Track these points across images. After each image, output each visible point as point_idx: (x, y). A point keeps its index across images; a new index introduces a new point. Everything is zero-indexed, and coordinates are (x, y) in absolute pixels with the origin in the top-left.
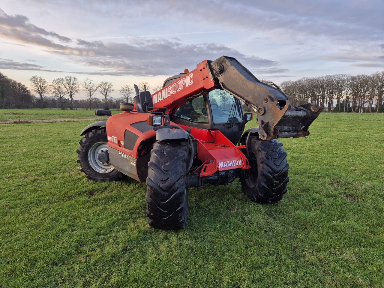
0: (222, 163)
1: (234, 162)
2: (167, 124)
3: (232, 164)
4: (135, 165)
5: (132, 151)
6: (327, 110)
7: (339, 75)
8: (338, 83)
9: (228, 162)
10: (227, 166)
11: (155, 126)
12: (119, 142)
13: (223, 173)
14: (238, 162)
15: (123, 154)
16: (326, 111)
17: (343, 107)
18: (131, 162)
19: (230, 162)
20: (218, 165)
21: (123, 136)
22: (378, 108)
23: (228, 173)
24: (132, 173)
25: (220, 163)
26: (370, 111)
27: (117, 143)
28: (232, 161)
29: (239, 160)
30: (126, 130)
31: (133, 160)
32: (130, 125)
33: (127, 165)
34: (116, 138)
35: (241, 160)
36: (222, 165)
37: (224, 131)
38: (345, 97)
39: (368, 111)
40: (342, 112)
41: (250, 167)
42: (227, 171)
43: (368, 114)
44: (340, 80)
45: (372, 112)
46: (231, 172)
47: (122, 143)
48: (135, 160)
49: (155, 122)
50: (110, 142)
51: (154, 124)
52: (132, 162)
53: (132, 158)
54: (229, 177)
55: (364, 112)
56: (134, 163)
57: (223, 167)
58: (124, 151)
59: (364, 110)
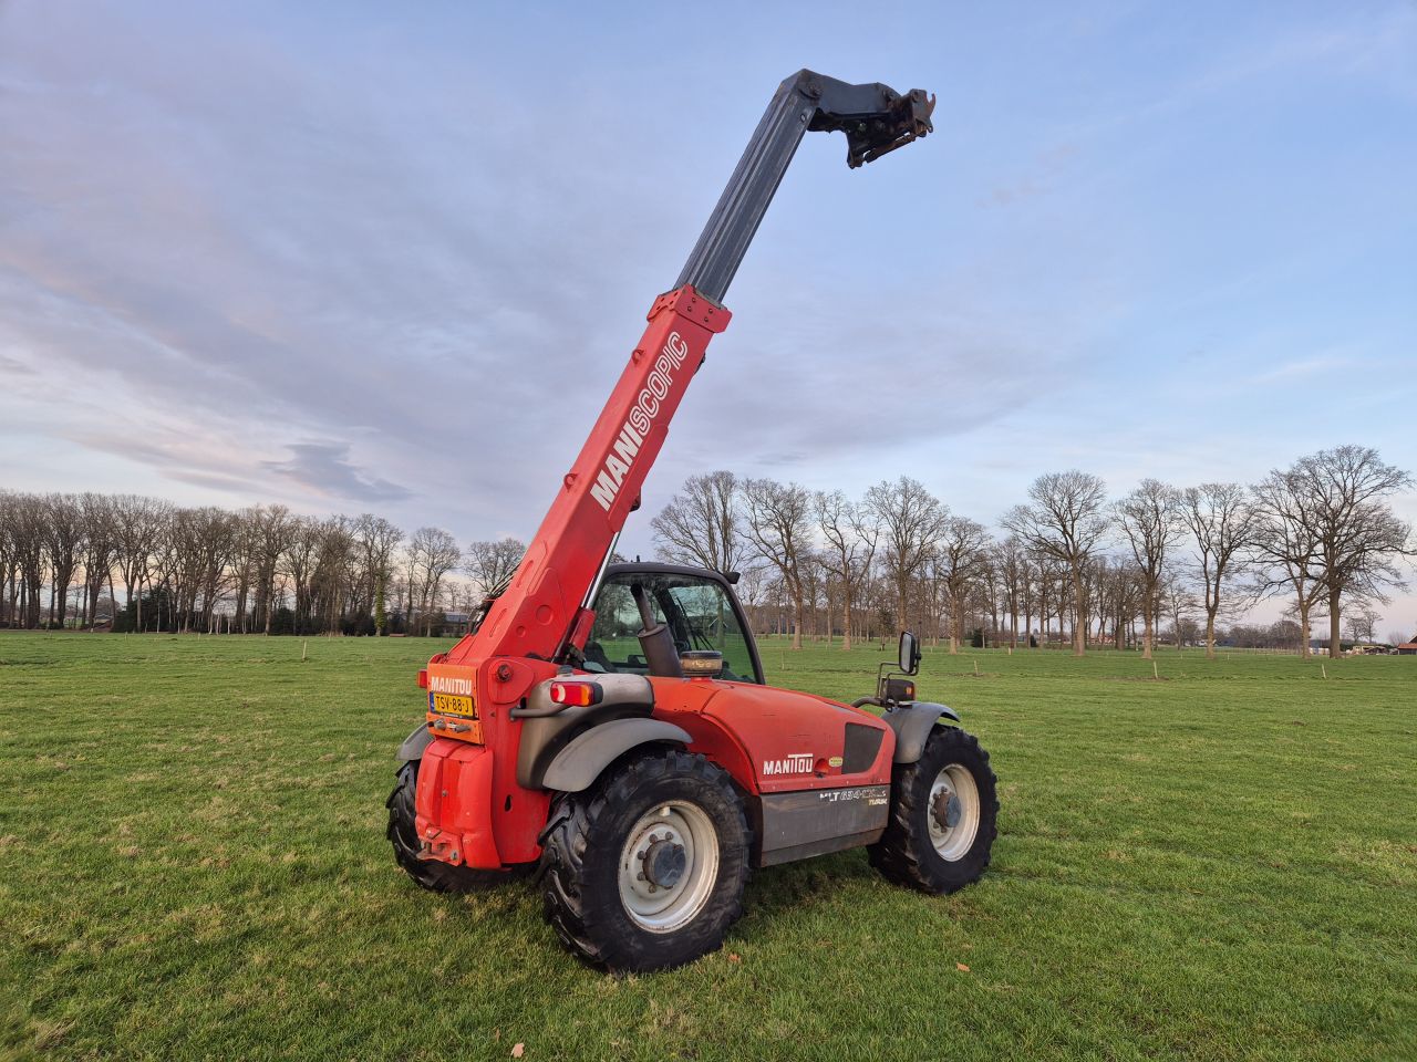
4: (884, 801)
7: (134, 497)
8: (129, 524)
17: (153, 614)
22: (268, 620)
26: (244, 629)
38: (154, 578)
39: (236, 630)
40: (149, 630)
43: (235, 637)
44: (139, 514)
45: (249, 631)
50: (776, 776)
55: (224, 631)
59: (225, 627)
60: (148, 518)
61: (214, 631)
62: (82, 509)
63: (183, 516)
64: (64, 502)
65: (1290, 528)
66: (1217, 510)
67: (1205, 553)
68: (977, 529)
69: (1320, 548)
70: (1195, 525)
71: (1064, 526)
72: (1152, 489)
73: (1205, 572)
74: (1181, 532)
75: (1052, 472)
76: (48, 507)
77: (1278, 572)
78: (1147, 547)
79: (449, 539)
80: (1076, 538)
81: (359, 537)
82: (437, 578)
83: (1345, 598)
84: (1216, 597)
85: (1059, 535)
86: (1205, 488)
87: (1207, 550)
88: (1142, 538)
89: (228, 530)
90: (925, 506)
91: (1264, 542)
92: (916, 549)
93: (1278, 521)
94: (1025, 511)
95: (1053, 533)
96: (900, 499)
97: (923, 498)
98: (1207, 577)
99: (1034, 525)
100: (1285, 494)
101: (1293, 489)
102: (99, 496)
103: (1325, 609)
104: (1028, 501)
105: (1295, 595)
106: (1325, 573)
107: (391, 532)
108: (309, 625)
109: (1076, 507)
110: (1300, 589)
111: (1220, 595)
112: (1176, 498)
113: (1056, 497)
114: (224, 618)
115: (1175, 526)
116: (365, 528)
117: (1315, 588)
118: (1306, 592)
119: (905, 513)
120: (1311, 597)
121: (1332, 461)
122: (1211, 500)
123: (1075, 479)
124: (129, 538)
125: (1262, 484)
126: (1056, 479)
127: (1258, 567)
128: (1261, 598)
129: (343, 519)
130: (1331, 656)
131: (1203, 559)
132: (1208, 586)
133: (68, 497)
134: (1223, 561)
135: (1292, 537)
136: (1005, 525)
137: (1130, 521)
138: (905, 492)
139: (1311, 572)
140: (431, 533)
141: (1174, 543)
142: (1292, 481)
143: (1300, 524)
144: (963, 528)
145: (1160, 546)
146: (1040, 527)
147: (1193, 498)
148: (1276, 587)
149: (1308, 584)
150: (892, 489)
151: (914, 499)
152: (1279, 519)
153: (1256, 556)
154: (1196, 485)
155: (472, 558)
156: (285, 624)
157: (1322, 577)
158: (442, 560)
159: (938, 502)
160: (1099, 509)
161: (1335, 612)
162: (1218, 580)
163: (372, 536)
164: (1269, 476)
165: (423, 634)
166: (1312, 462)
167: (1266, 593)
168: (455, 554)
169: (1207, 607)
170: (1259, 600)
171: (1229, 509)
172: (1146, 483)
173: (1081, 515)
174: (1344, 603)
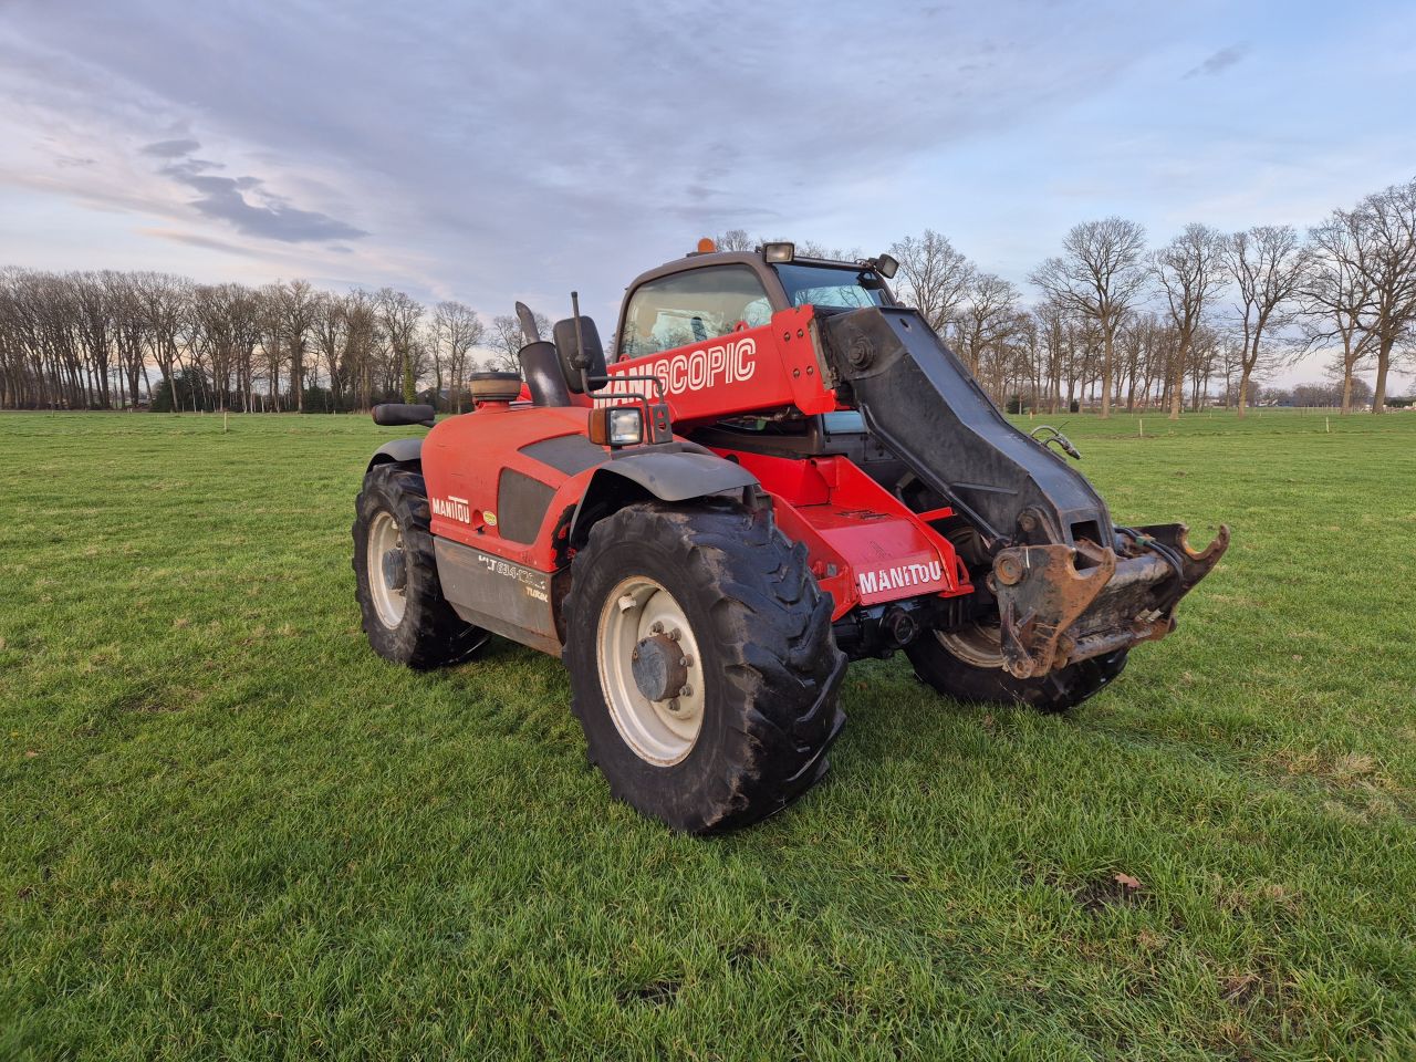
0: (872, 575)
1: (913, 572)
2: (661, 440)
3: (907, 580)
4: (544, 598)
5: (533, 546)
6: (129, 402)
7: (153, 274)
9: (893, 571)
10: (889, 587)
11: (617, 446)
12: (477, 515)
13: (877, 614)
14: (926, 569)
15: (494, 562)
16: (125, 408)
18: (528, 589)
19: (899, 569)
20: (858, 585)
21: (495, 492)
22: (300, 399)
23: (896, 614)
24: (533, 629)
25: (862, 577)
26: (278, 408)
27: (467, 521)
28: (905, 568)
29: (931, 564)
30: (503, 469)
31: (537, 579)
32: (519, 449)
33: (513, 599)
34: (466, 502)
35: (937, 563)
36: (872, 585)
37: (865, 459)
38: (186, 358)
39: (271, 408)
40: (186, 410)
41: (971, 588)
42: (889, 606)
44: (160, 292)
46: (907, 609)
47: (490, 518)
48: (541, 578)
49: (618, 431)
50: (443, 518)
51: (615, 438)
52: (534, 588)
53: (534, 574)
54: (901, 626)
56: (541, 591)
57: (875, 590)
58: (500, 547)
59: (261, 406)
60: (170, 296)
61: (249, 410)
62: (104, 288)
63: (205, 293)
64: (84, 280)
65: (1345, 275)
66: (1266, 256)
67: (1248, 305)
68: (1004, 286)
69: (1375, 296)
70: (1240, 274)
71: (1099, 281)
72: (1197, 236)
73: (1246, 325)
74: (1223, 282)
75: (1089, 221)
76: (70, 287)
77: (1328, 325)
78: (1185, 301)
79: (471, 314)
80: (1110, 293)
81: (380, 312)
82: (463, 355)
83: (1396, 351)
84: (1255, 352)
85: (1092, 289)
86: (1257, 232)
87: (1250, 301)
88: (1181, 290)
89: (251, 308)
90: (951, 263)
91: (1316, 291)
92: (938, 311)
93: (1333, 265)
94: (1059, 264)
95: (1086, 288)
96: (924, 256)
97: (948, 254)
98: (1247, 332)
99: (1065, 280)
100: (1344, 236)
101: (1355, 230)
102: (118, 273)
103: (1375, 362)
104: (1063, 254)
105: (1342, 348)
106: (1376, 323)
107: (412, 308)
108: (341, 403)
109: (1113, 258)
110: (1347, 341)
111: (1259, 350)
112: (1222, 242)
113: (1092, 248)
114: (258, 398)
115: (1217, 276)
116: (385, 303)
117: (1364, 339)
118: (1354, 344)
119: (928, 272)
120: (1357, 350)
121: (1403, 197)
122: (1261, 245)
123: (1114, 227)
124: (154, 319)
125: (1321, 227)
126: (1094, 227)
127: (1307, 319)
128: (1308, 351)
129: (362, 294)
130: (1373, 411)
131: (1244, 312)
132: (1247, 340)
133: (88, 276)
134: (1266, 313)
135: (1346, 284)
136: (1036, 281)
137: (1169, 272)
138: (928, 248)
139: (1363, 323)
140: (452, 308)
141: (1213, 295)
142: (1355, 222)
143: (1356, 269)
144: (990, 286)
145: (1199, 298)
146: (1073, 282)
147: (1241, 244)
148: (1324, 340)
149: (1358, 335)
150: (916, 245)
151: (939, 256)
152: (1336, 265)
153: (1307, 306)
154: (1245, 228)
155: (496, 333)
156: (316, 402)
157: (1373, 327)
158: (467, 337)
159: (964, 258)
160: (1138, 259)
161: (1384, 365)
162: (1258, 334)
163: (393, 312)
164: (1330, 216)
165: (454, 411)
166: (1381, 200)
167: (1312, 347)
168: (478, 328)
169: (1244, 362)
170: (1305, 354)
171: (1278, 255)
172: (1190, 229)
173: (1118, 268)
174: (1396, 355)
